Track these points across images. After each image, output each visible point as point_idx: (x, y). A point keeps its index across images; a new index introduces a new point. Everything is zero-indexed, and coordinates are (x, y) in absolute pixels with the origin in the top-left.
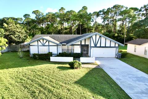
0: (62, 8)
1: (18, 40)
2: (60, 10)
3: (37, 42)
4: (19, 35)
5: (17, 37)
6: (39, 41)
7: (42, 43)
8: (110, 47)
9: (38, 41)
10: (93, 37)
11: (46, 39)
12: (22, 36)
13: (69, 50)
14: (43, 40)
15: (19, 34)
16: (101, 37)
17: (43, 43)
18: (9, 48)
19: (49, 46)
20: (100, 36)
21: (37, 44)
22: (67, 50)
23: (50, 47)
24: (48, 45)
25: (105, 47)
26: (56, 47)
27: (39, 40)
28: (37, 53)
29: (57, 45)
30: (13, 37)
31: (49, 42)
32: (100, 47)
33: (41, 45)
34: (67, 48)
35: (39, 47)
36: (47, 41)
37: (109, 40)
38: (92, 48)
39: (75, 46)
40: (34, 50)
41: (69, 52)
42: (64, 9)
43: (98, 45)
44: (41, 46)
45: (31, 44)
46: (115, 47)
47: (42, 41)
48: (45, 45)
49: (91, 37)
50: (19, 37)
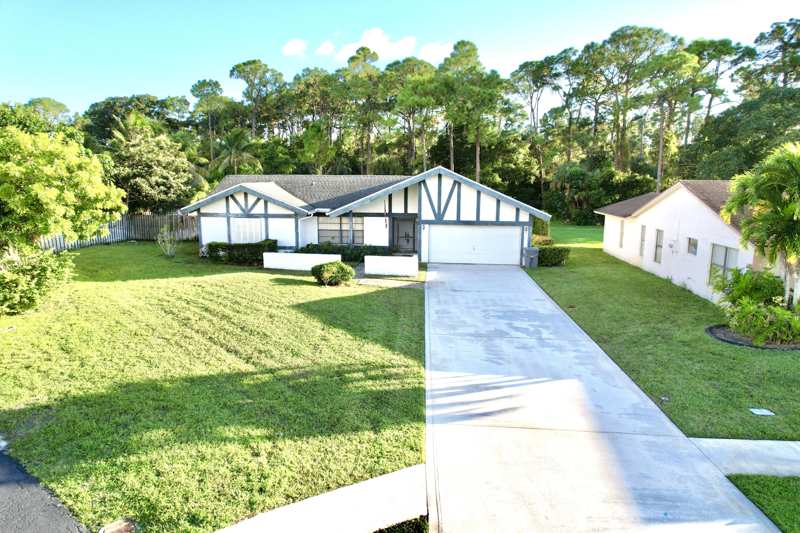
0: (363, 49)
1: (163, 197)
2: (352, 59)
3: (224, 202)
4: (167, 178)
5: (158, 184)
6: (231, 200)
7: (244, 207)
8: (497, 223)
9: (227, 198)
10: (428, 182)
11: (254, 193)
12: (178, 182)
13: (344, 234)
14: (246, 194)
15: (165, 173)
16: (460, 184)
17: (246, 205)
18: (129, 229)
19: (266, 216)
20: (455, 182)
21: (224, 211)
22: (337, 234)
23: (270, 220)
24: (263, 212)
25: (477, 223)
26: (293, 220)
27: (232, 196)
28: (223, 239)
29: (297, 215)
30: (145, 187)
31: (266, 203)
32: (459, 222)
33: (240, 212)
34: (337, 227)
35: (232, 219)
36: (259, 199)
37: (493, 196)
38: (427, 226)
39: (365, 218)
40: (212, 231)
41: (345, 240)
42: (374, 57)
43: (450, 215)
44: (237, 216)
45: (203, 211)
46: (516, 223)
47: (240, 198)
48: (253, 212)
49: (420, 183)
50: (164, 184)
